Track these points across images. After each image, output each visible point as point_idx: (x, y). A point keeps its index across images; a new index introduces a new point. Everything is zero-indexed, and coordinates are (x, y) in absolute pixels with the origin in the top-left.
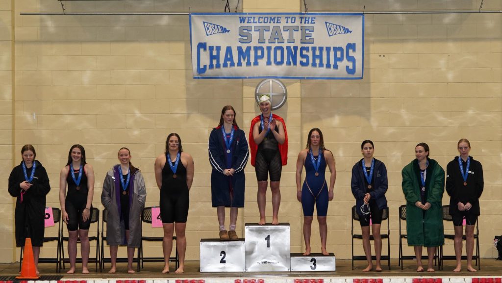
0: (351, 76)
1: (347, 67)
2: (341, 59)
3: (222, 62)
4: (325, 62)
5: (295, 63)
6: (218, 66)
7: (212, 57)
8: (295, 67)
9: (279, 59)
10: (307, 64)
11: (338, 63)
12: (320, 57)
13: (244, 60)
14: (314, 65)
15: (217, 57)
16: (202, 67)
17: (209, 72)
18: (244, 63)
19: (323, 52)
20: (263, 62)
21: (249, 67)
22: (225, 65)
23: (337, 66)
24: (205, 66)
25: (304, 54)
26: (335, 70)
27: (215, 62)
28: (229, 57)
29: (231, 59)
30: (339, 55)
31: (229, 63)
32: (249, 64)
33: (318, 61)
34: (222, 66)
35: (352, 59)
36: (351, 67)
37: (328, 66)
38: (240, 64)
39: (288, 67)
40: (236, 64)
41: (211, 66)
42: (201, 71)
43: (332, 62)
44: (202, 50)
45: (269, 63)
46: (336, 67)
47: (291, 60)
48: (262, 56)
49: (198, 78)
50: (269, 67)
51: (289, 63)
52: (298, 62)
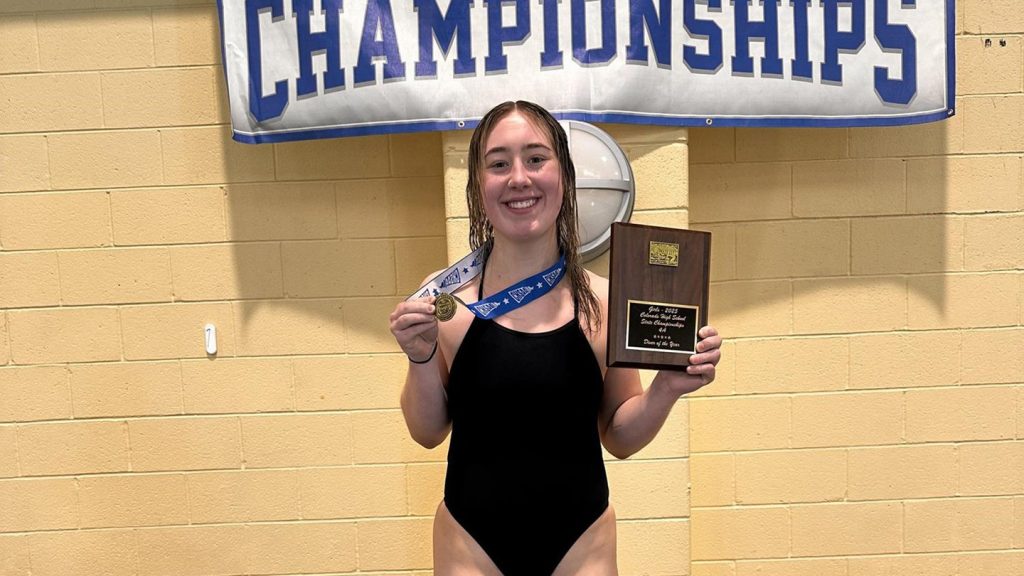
0: (896, 111)
1: (880, 73)
2: (854, 41)
3: (349, 60)
4: (787, 52)
5: (664, 58)
6: (334, 78)
7: (308, 44)
8: (664, 72)
9: (594, 40)
10: (711, 63)
11: (843, 58)
12: (768, 30)
13: (445, 48)
14: (742, 64)
15: (329, 41)
16: (268, 89)
17: (299, 111)
18: (445, 61)
19: (780, 9)
20: (523, 55)
21: (466, 81)
22: (364, 74)
23: (840, 67)
24: (282, 86)
25: (698, 16)
26: (831, 89)
27: (319, 64)
28: (379, 38)
29: (389, 48)
30: (844, 24)
31: (379, 64)
32: (465, 65)
33: (757, 49)
34: (349, 76)
35: (899, 39)
36: (895, 73)
37: (802, 68)
38: (426, 68)
39: (636, 68)
40: (410, 70)
41: (306, 85)
42: (265, 106)
43: (816, 54)
44: (265, 18)
45: (551, 57)
46: (832, 72)
47: (647, 41)
48: (520, 32)
49: (258, 139)
50: (552, 73)
51: (637, 53)
52: (677, 54)
